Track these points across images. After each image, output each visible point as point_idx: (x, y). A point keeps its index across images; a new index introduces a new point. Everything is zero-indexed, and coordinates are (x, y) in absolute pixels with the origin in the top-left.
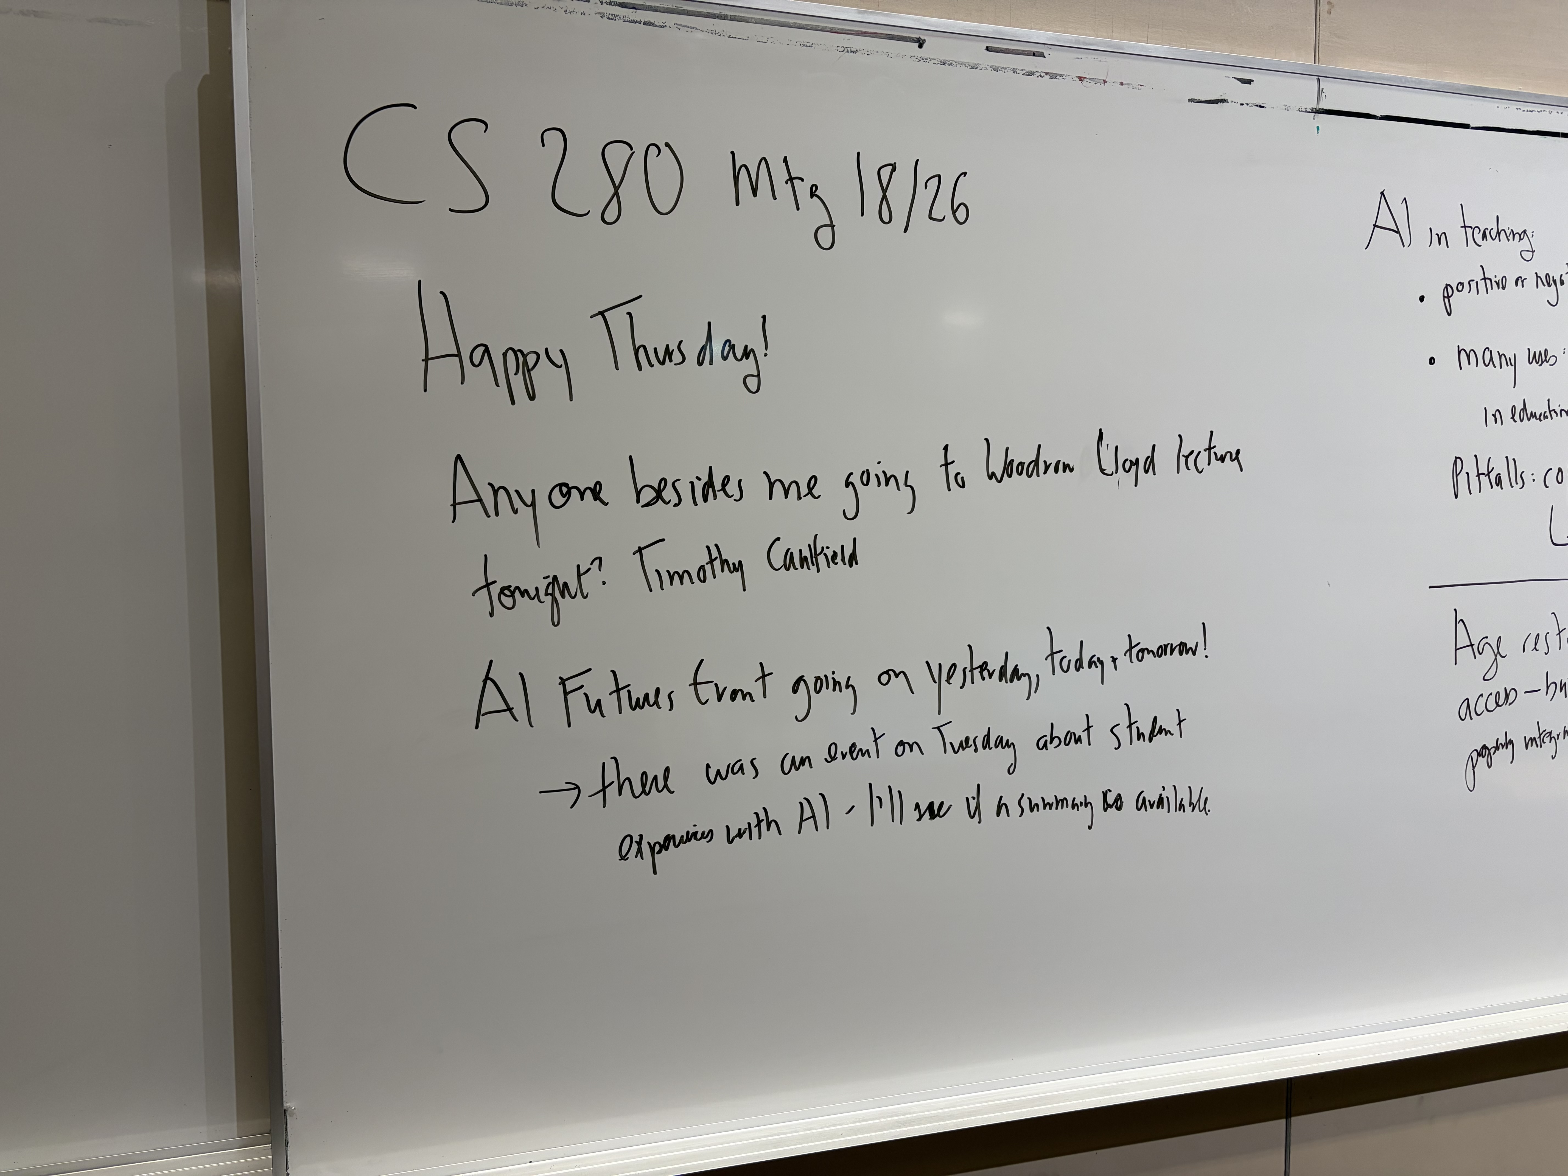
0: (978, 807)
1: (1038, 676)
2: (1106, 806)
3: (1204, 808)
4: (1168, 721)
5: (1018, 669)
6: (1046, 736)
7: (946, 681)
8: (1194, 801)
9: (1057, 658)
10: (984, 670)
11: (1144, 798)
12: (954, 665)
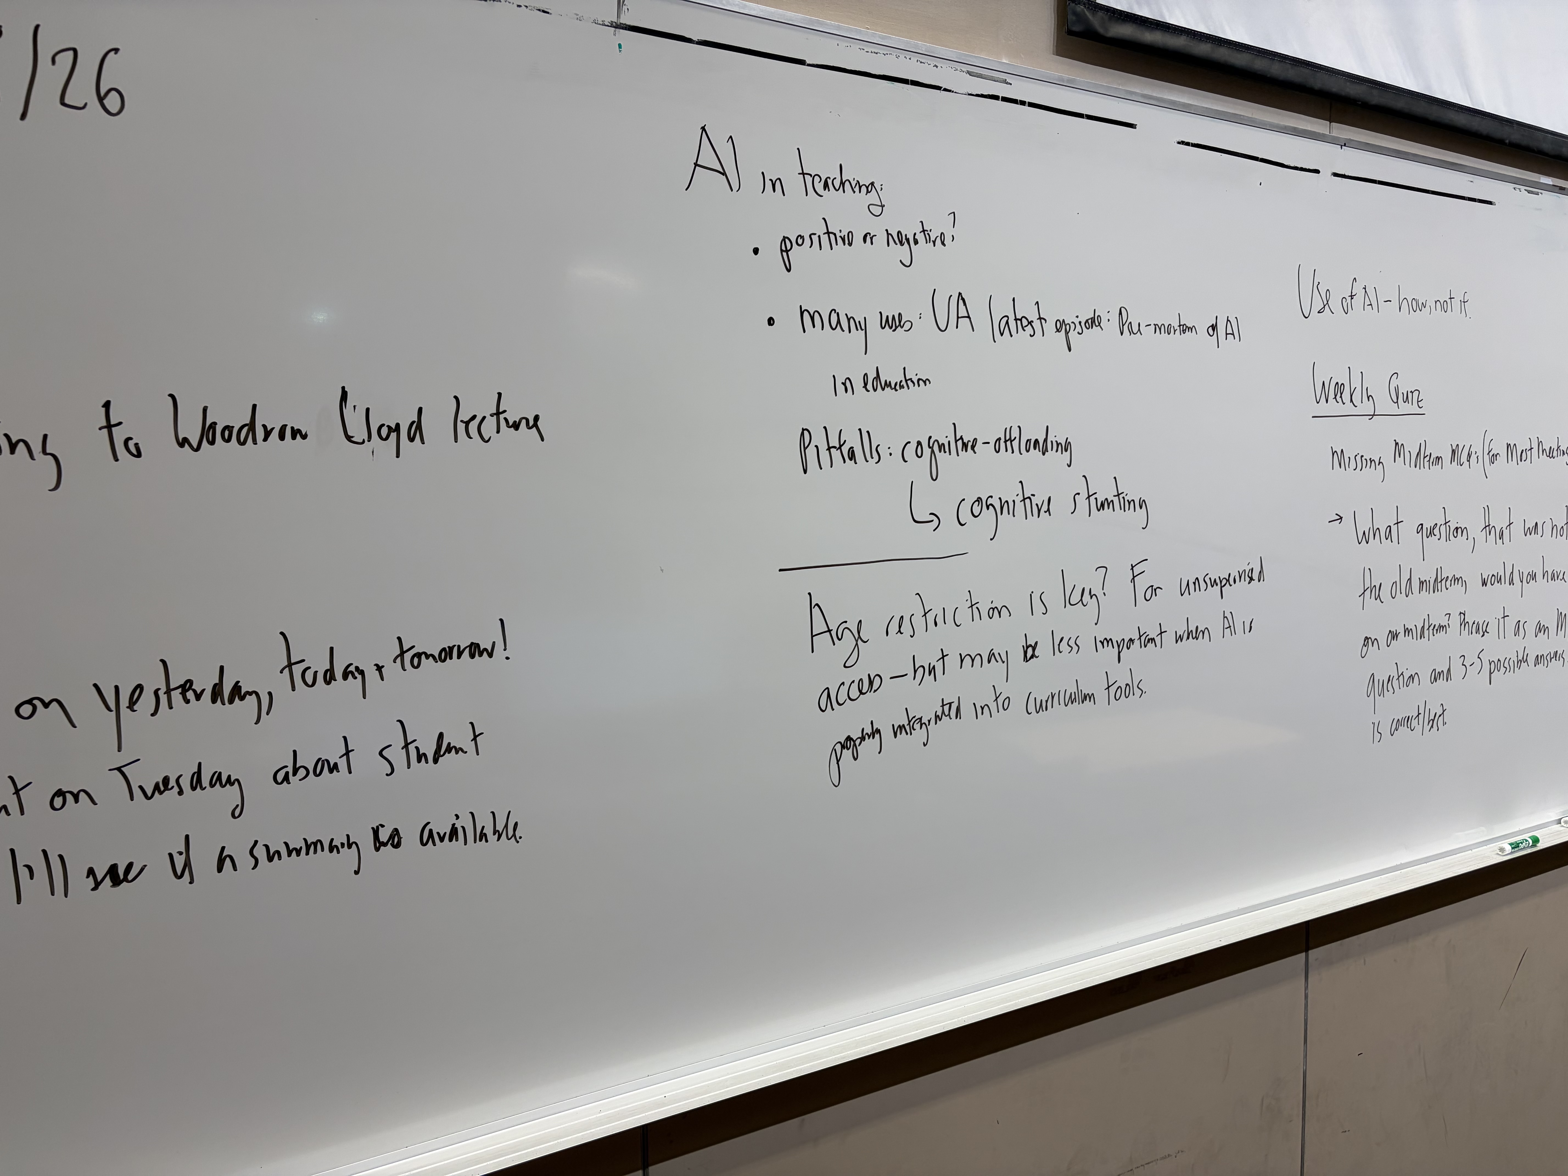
0: (187, 864)
1: (270, 694)
2: (378, 845)
3: (514, 835)
4: (458, 736)
5: (240, 687)
6: (286, 767)
7: (127, 707)
8: (500, 827)
9: (297, 670)
10: (188, 690)
11: (431, 831)
12: (140, 687)
